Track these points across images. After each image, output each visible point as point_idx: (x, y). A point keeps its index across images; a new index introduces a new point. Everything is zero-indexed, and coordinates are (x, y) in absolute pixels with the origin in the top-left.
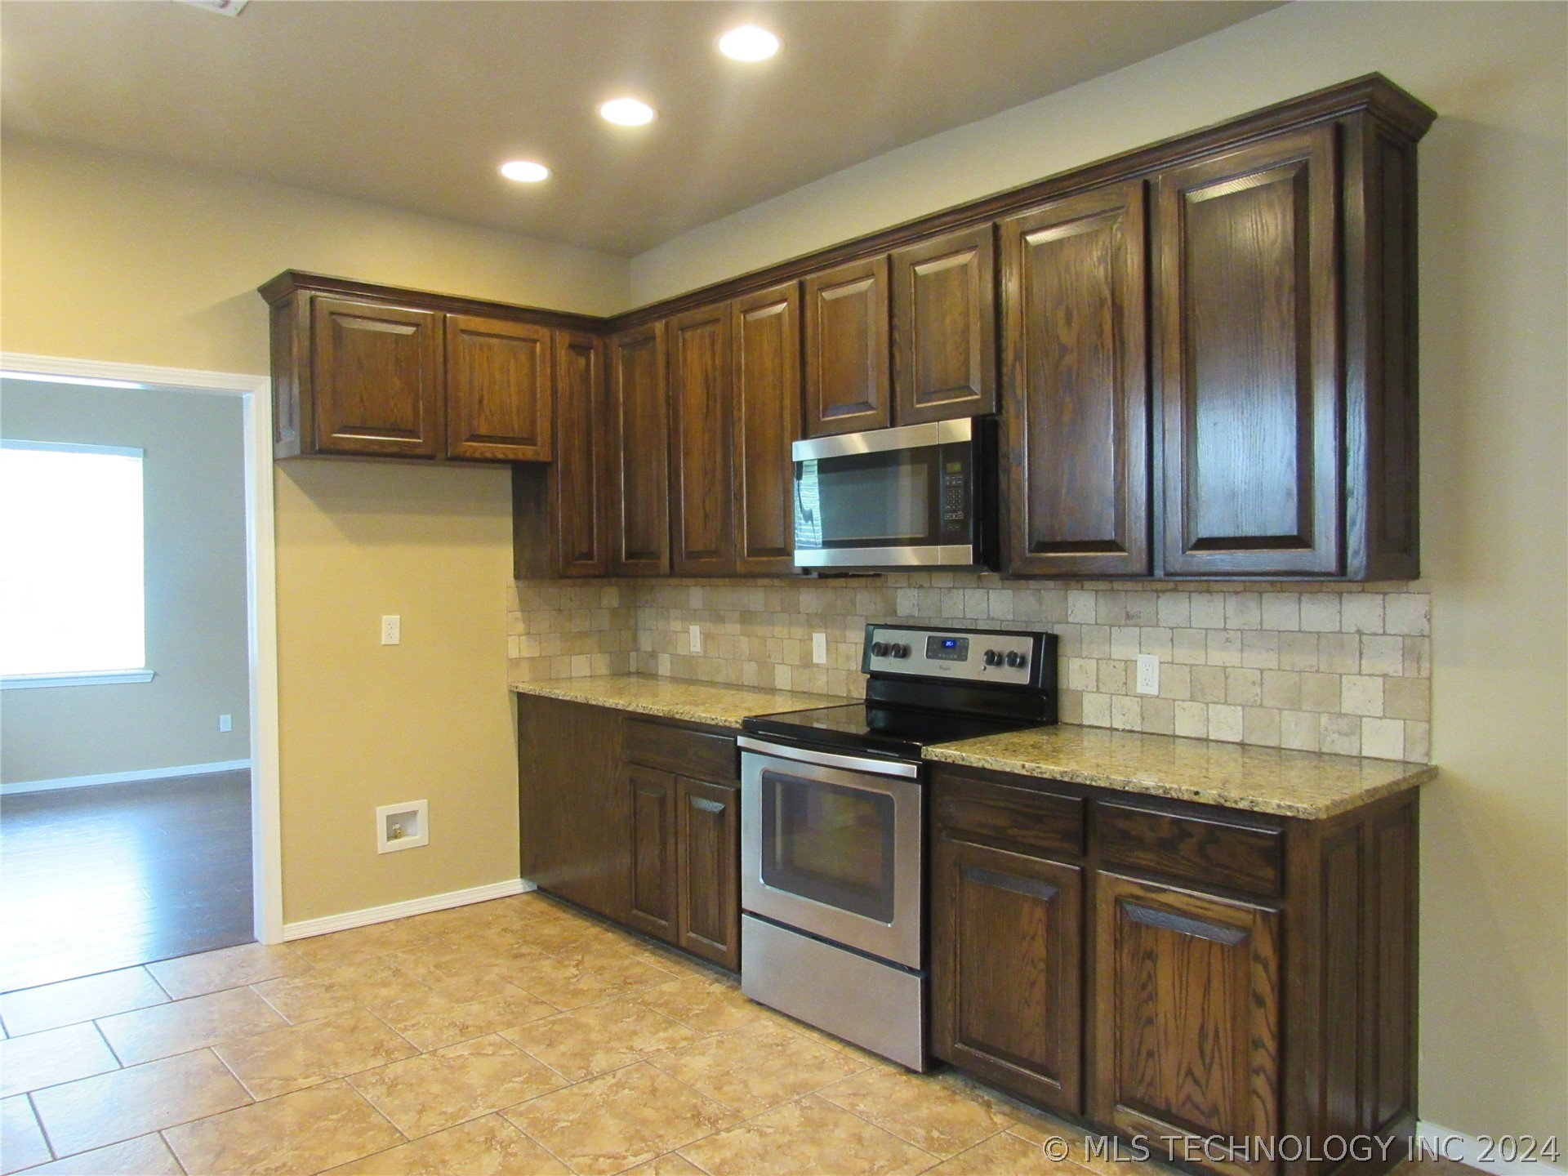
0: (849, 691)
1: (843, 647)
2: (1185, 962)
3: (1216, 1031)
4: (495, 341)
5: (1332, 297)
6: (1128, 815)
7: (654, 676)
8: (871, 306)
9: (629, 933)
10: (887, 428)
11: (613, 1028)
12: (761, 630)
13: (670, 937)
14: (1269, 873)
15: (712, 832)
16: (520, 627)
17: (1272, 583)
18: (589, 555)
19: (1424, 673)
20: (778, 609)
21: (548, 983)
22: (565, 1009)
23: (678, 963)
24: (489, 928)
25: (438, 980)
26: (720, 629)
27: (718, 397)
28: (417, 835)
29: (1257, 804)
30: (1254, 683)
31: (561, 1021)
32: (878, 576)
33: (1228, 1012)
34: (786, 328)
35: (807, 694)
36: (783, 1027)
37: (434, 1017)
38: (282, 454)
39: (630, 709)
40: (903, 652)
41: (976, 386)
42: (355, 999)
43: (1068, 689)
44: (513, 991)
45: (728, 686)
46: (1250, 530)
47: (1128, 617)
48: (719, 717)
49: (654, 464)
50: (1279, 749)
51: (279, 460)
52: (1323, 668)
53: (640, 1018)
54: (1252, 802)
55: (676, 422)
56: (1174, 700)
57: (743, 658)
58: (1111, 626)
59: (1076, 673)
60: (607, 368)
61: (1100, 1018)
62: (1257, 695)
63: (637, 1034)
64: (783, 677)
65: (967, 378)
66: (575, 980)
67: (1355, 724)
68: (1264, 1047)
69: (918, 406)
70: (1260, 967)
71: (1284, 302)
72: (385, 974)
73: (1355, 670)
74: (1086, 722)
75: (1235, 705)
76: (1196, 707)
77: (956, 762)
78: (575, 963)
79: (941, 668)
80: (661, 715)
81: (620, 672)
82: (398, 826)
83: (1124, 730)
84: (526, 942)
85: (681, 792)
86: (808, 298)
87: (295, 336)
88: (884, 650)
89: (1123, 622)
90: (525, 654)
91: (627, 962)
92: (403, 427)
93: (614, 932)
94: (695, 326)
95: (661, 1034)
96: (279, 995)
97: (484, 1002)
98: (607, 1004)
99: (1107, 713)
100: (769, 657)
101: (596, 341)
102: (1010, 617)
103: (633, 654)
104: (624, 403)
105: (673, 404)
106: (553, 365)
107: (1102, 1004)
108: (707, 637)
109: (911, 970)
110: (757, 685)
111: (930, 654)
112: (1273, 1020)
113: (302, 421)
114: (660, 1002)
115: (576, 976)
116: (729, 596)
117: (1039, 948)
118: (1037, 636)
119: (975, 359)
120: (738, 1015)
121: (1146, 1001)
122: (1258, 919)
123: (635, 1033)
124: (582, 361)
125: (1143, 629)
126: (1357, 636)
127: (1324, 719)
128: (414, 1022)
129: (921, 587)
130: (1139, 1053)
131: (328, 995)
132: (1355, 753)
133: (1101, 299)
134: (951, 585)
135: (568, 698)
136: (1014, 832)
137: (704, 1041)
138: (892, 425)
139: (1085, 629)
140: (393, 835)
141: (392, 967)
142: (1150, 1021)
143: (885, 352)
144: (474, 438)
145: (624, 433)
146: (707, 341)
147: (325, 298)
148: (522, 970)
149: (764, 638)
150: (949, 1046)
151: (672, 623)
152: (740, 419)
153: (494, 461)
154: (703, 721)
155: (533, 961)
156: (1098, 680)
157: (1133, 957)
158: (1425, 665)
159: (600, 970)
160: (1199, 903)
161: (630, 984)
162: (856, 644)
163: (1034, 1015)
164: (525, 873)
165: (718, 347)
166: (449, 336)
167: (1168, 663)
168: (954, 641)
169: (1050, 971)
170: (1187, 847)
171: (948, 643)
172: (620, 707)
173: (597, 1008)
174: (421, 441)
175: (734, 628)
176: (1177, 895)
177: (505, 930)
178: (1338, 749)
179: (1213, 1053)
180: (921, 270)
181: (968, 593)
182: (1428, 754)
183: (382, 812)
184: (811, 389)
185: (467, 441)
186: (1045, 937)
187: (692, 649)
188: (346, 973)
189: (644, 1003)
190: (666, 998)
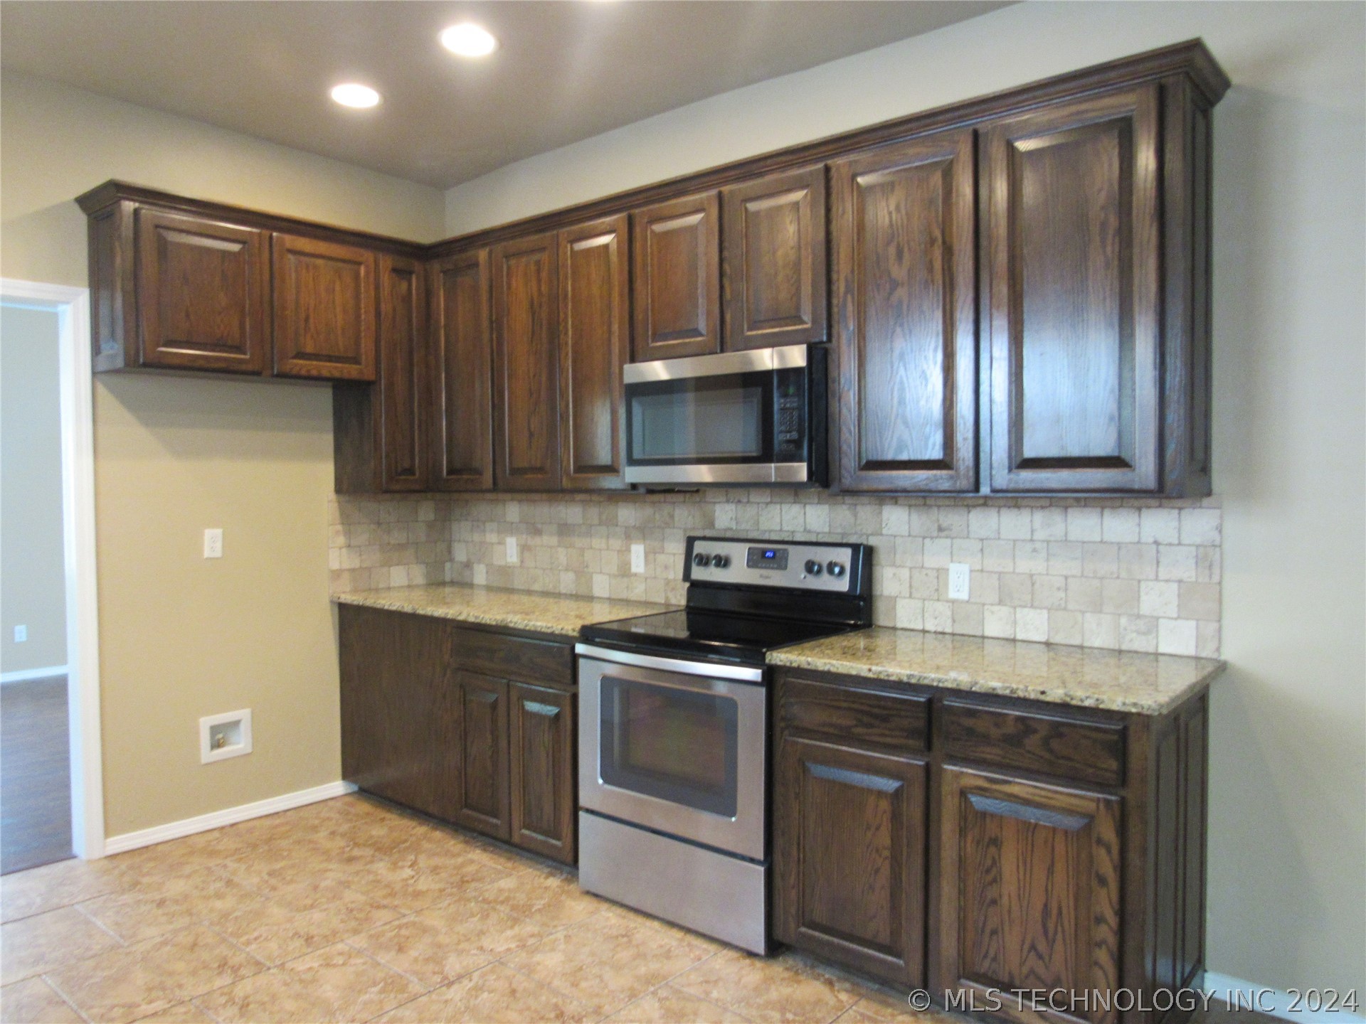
0: (667, 598)
1: (661, 558)
2: (1029, 848)
3: (1060, 909)
4: (320, 262)
5: (1154, 240)
6: (971, 713)
7: (471, 585)
8: (702, 239)
9: (456, 831)
10: (716, 353)
11: (461, 929)
12: (579, 542)
13: (503, 834)
14: (1114, 765)
15: (546, 736)
16: (341, 540)
17: (1077, 500)
18: (410, 471)
19: (1216, 578)
20: (596, 521)
21: (387, 886)
22: (407, 912)
23: (509, 859)
24: (317, 832)
25: (274, 889)
26: (537, 541)
27: (544, 322)
28: (240, 744)
29: (1103, 702)
30: (1059, 589)
31: (406, 925)
32: (697, 491)
33: (1071, 892)
34: (614, 258)
35: (627, 602)
36: (624, 917)
37: (275, 928)
38: (103, 366)
39: (461, 618)
40: (723, 562)
41: (807, 317)
42: (191, 914)
43: (881, 595)
44: (353, 896)
45: (545, 594)
46: (1074, 451)
47: (940, 529)
48: (554, 625)
49: (477, 385)
50: (1081, 647)
51: (98, 373)
52: (1124, 574)
53: (485, 916)
54: (1097, 700)
55: (500, 344)
56: (984, 605)
57: (560, 568)
58: (924, 538)
59: (889, 582)
60: (428, 294)
61: (945, 899)
62: (1061, 599)
63: (484, 934)
64: (601, 586)
65: (798, 308)
66: (412, 881)
67: (1152, 625)
68: (1105, 921)
69: (749, 333)
70: (1103, 852)
71: (1109, 241)
72: (218, 885)
73: (1152, 576)
74: (899, 625)
75: (1041, 608)
76: (1004, 611)
77: (802, 666)
78: (409, 863)
79: (761, 576)
80: (494, 623)
81: (436, 583)
82: (220, 736)
83: (935, 632)
84: (356, 845)
85: (514, 697)
86: (638, 230)
87: (118, 249)
88: (704, 561)
89: (935, 534)
90: (346, 565)
91: (460, 860)
92: (230, 343)
93: (442, 831)
94: (519, 254)
95: (509, 933)
96: (108, 914)
97: (325, 910)
98: (449, 905)
99: (920, 617)
100: (587, 567)
101: (417, 266)
102: (826, 529)
103: (448, 565)
104: (446, 326)
105: (497, 325)
106: (377, 288)
107: (947, 889)
108: (524, 548)
109: (752, 860)
110: (574, 592)
111: (750, 564)
112: (1115, 896)
113: (126, 332)
114: (501, 898)
115: (413, 877)
116: (544, 511)
117: (884, 839)
118: (855, 548)
119: (806, 290)
120: (579, 908)
121: (991, 884)
122: (1102, 806)
123: (481, 933)
124: (404, 285)
125: (955, 541)
126: (1154, 547)
127: (1124, 621)
128: (256, 934)
129: (739, 501)
130: (983, 931)
131: (160, 911)
132: (1151, 650)
133: (931, 238)
134: (769, 501)
135: (394, 608)
136: (859, 730)
137: (551, 937)
138: (722, 351)
139: (899, 541)
140: (216, 745)
141: (224, 877)
142: (994, 902)
143: (715, 281)
144: (301, 355)
145: (445, 355)
146: (533, 267)
147: (149, 212)
148: (357, 873)
149: (582, 550)
150: (790, 930)
151: (488, 535)
152: (566, 343)
153: (319, 379)
154: (539, 629)
155: (366, 864)
156: (911, 586)
157: (978, 843)
158: (1216, 571)
159: (435, 870)
160: (1043, 793)
161: (467, 882)
162: (674, 554)
163: (879, 899)
164: (347, 775)
165: (544, 275)
166: (276, 256)
167: (978, 571)
168: (774, 552)
169: (895, 860)
170: (1032, 742)
171: (768, 554)
172: (449, 616)
173: (440, 909)
174: (247, 357)
175: (550, 540)
176: (1022, 786)
177: (333, 833)
178: (1136, 646)
179: (1056, 927)
180: (752, 206)
181: (785, 507)
182: (1218, 649)
183: (206, 723)
184: (639, 316)
185: (295, 357)
186: (890, 829)
187: (509, 560)
188: (176, 887)
189: (484, 900)
190: (507, 894)
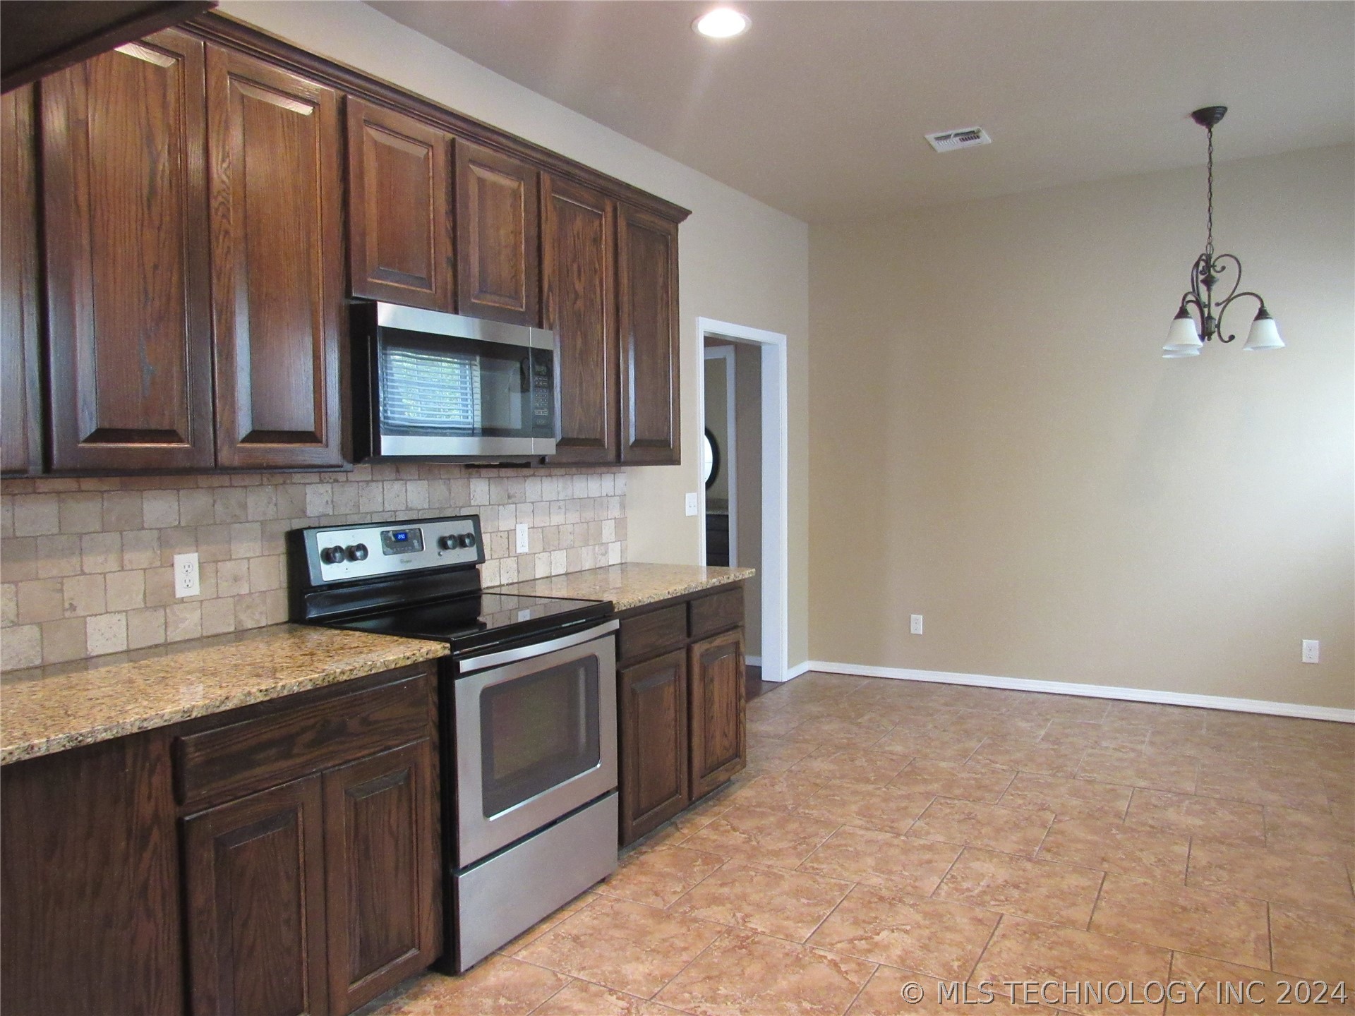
1: (227, 567)
30: (570, 533)
41: (521, 300)
47: (509, 497)
52: (596, 518)
56: (535, 554)
58: (499, 505)
62: (572, 541)
64: (107, 634)
69: (475, 301)
73: (606, 517)
75: (563, 550)
76: (546, 554)
89: (505, 501)
99: (498, 574)
100: (73, 608)
119: (520, 276)
125: (517, 505)
126: (606, 498)
127: (596, 549)
134: (369, 478)
139: (482, 510)
158: (626, 510)
162: (248, 559)
167: (532, 528)
171: (400, 536)
